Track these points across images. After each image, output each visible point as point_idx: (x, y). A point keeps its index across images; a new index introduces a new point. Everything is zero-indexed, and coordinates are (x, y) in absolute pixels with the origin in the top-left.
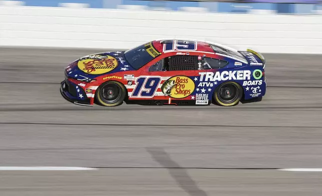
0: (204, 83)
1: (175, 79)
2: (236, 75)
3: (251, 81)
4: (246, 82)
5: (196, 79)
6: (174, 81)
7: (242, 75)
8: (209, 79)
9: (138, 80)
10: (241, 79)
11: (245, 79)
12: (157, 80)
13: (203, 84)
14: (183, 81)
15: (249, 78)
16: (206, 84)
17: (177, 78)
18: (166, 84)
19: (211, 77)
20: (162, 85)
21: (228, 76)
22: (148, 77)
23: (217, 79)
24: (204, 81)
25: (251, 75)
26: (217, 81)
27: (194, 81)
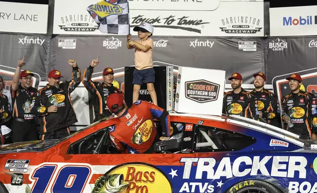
0: (194, 184)
1: (123, 170)
2: (269, 166)
3: (308, 184)
4: (297, 184)
5: (174, 173)
6: (122, 177)
7: (284, 167)
8: (205, 174)
9: (38, 174)
10: (283, 174)
11: (291, 175)
12: (82, 174)
13: (190, 187)
14: (143, 178)
15: (303, 175)
16: (197, 187)
17: (129, 169)
18: (103, 184)
19: (209, 169)
20: (93, 186)
21: (250, 167)
22: (61, 165)
23: (223, 174)
24: (192, 178)
25: (309, 168)
26: (223, 179)
27: (168, 177)
